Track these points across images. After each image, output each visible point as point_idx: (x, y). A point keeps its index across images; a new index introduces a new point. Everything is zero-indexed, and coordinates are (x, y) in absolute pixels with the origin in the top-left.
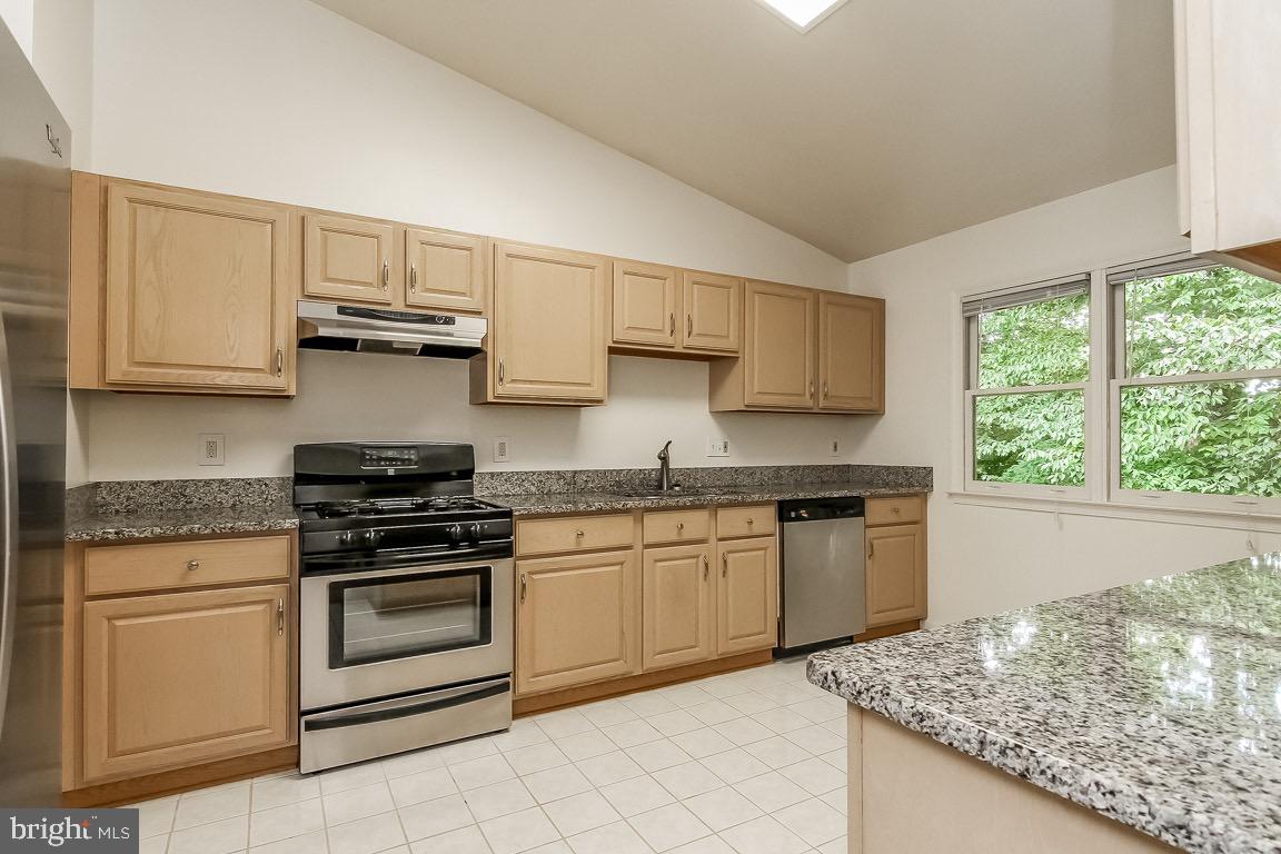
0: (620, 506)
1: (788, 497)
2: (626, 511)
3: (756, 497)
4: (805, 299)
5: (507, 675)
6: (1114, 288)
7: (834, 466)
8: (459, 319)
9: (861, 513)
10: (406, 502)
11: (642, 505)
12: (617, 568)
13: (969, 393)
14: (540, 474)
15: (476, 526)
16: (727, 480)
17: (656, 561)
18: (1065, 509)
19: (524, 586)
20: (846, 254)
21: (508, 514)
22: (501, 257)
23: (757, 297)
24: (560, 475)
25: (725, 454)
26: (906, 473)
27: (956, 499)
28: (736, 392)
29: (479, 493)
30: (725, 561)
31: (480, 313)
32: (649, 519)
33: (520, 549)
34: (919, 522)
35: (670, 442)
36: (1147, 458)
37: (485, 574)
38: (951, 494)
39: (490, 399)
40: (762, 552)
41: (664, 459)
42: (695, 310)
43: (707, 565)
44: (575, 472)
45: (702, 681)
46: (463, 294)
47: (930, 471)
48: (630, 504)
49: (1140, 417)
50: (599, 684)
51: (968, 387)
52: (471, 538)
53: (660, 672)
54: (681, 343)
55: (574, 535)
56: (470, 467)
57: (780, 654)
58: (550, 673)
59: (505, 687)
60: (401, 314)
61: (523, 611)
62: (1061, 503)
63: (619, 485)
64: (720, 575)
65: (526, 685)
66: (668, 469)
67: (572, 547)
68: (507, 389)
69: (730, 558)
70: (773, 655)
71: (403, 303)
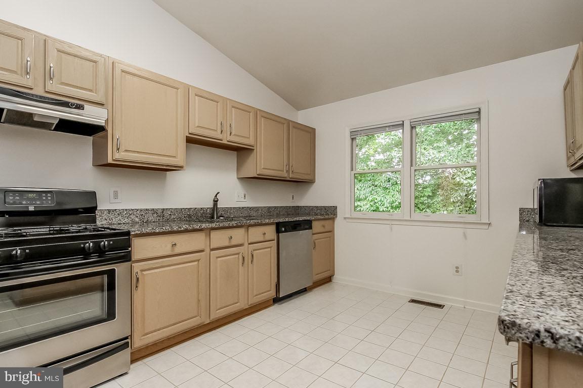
0: (198, 227)
1: (281, 220)
2: (200, 230)
3: (267, 221)
4: (284, 124)
5: (127, 338)
6: (413, 128)
7: (293, 207)
8: (87, 106)
9: (310, 228)
10: (44, 230)
11: (210, 226)
12: (196, 263)
13: (353, 172)
14: (141, 210)
15: (105, 242)
16: (246, 213)
17: (217, 258)
18: (393, 223)
19: (138, 279)
20: (298, 106)
21: (128, 233)
22: (118, 72)
23: (263, 119)
24: (154, 211)
25: (245, 200)
26: (325, 209)
27: (347, 220)
28: (252, 168)
29: (99, 223)
30: (253, 255)
31: (103, 105)
32: (214, 234)
33: (135, 256)
34: (331, 231)
35: (218, 193)
36: (394, 204)
37: (111, 274)
38: (345, 218)
39: (110, 161)
40: (269, 249)
41: (216, 202)
42: (234, 121)
43: (244, 258)
44: (164, 209)
45: (241, 320)
46: (91, 91)
47: (335, 208)
48: (204, 226)
49: (391, 189)
50: (185, 333)
51: (352, 170)
52: (100, 251)
53: (218, 320)
54: (225, 139)
55: (171, 245)
56: (94, 205)
57: (277, 300)
58: (155, 331)
59: (126, 346)
60: (41, 97)
61: (137, 295)
62: (392, 220)
63: (190, 216)
64: (250, 261)
65: (138, 342)
66: (217, 208)
67: (169, 253)
68: (121, 156)
69: (255, 253)
70: (273, 302)
71: (43, 90)
